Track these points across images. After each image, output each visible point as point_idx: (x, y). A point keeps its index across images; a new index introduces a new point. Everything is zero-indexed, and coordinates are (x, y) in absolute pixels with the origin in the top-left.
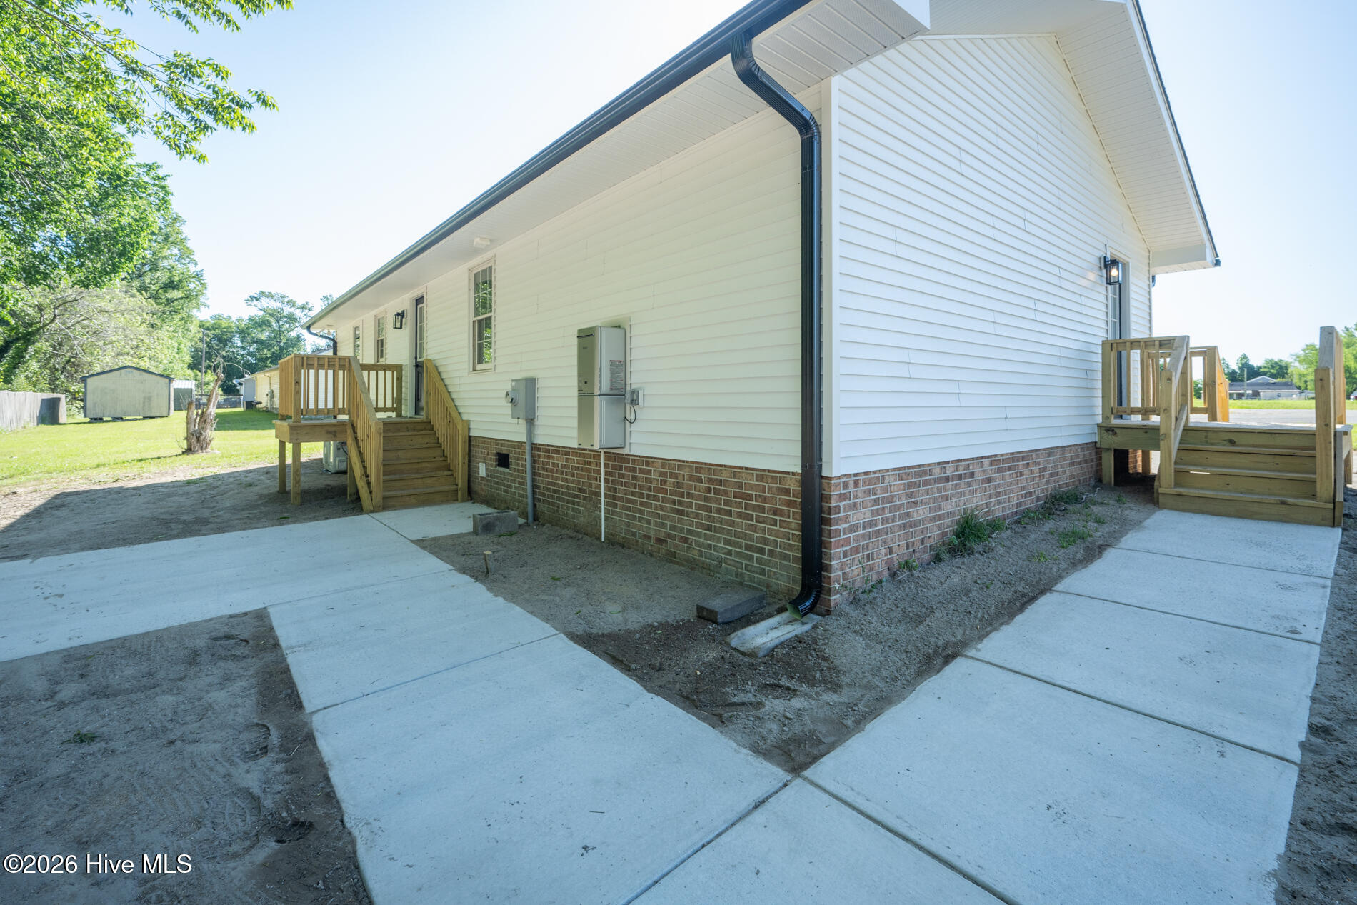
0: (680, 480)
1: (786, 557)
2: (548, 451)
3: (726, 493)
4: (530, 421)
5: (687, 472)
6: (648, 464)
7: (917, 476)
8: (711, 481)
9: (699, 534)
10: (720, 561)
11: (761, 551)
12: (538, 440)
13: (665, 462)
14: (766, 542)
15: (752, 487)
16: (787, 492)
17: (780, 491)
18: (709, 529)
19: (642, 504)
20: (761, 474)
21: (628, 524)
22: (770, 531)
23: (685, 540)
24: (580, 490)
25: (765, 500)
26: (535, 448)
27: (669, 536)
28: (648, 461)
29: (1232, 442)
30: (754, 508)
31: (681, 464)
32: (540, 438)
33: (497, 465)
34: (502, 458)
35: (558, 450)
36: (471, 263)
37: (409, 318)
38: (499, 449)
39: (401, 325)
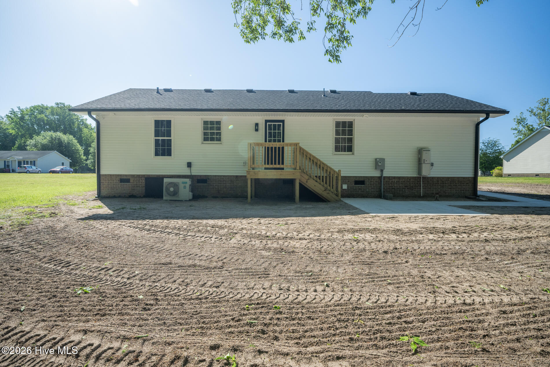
0: (443, 181)
1: (469, 190)
3: (455, 182)
4: (382, 171)
5: (445, 179)
8: (452, 180)
11: (464, 190)
12: (384, 175)
13: (438, 178)
15: (462, 180)
16: (470, 180)
17: (468, 180)
18: (451, 189)
20: (464, 178)
22: (466, 187)
24: (406, 187)
25: (464, 182)
26: (384, 178)
28: (433, 178)
30: (462, 184)
31: (443, 178)
32: (385, 174)
33: (355, 184)
34: (360, 181)
35: (394, 178)
36: (335, 117)
37: (262, 127)
38: (357, 179)
39: (257, 130)
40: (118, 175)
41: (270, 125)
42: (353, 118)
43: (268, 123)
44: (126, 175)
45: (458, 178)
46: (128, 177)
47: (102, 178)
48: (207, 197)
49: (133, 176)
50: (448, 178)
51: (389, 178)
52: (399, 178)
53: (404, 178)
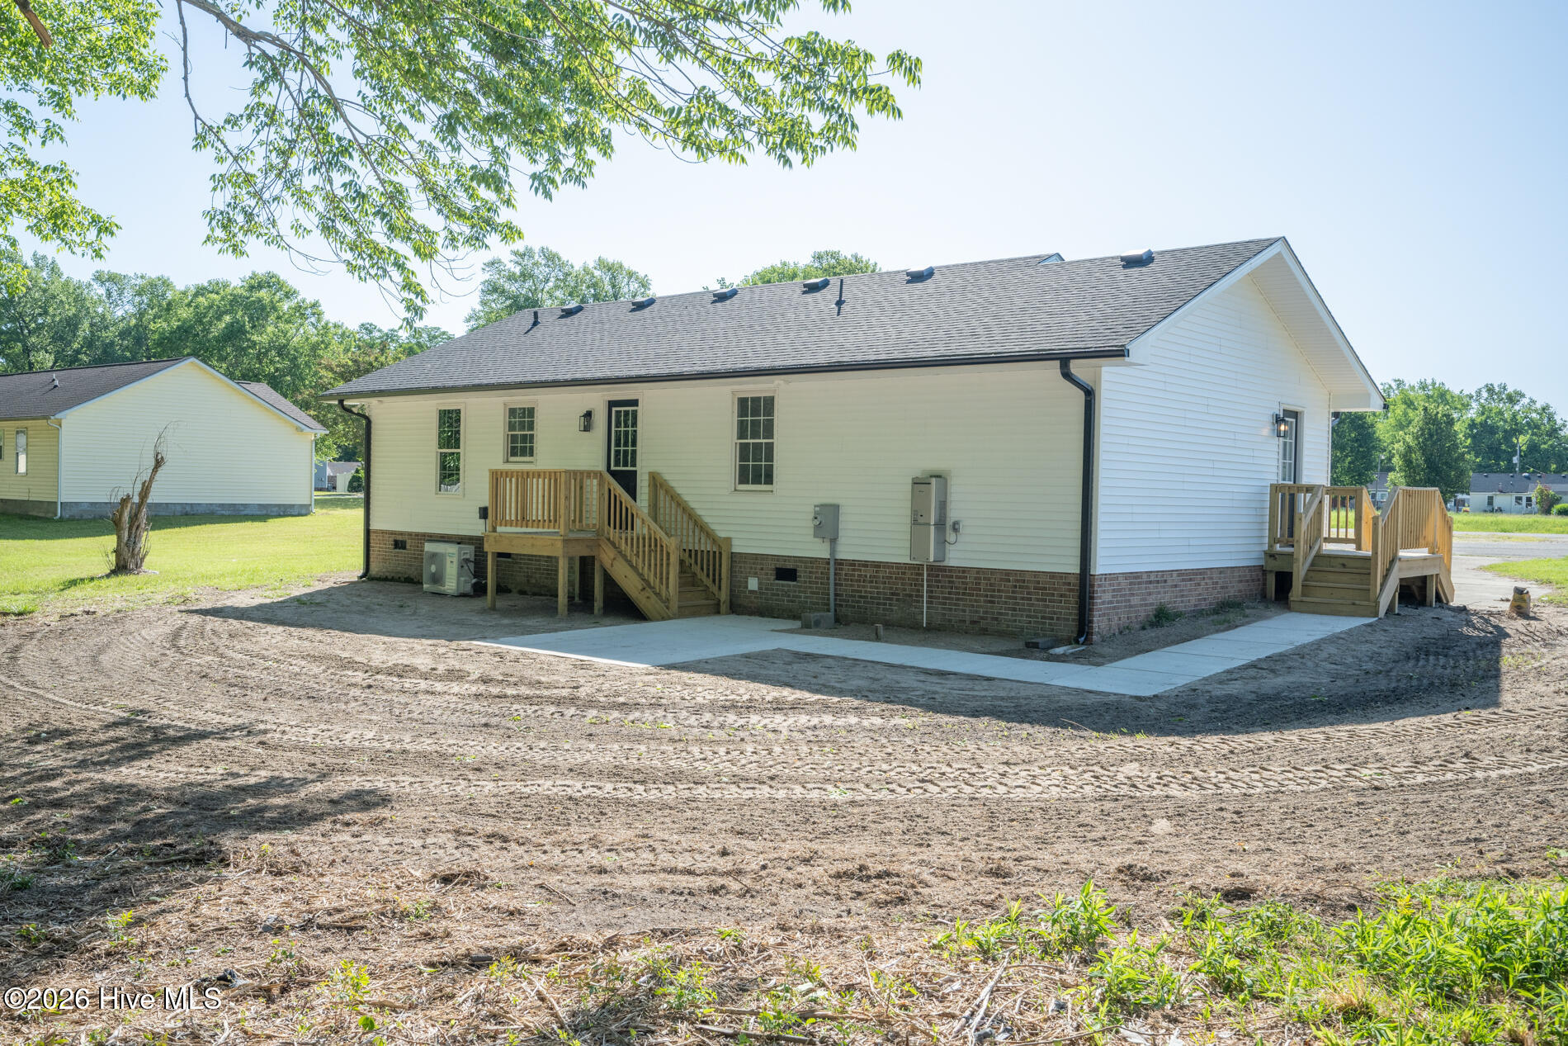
0: (992, 581)
1: (1068, 620)
2: (851, 565)
3: (1027, 587)
4: (834, 541)
5: (997, 576)
6: (964, 572)
7: (1134, 578)
8: (1018, 581)
9: (1007, 614)
10: (1022, 628)
11: (1052, 619)
12: (840, 556)
13: (979, 570)
14: (1055, 613)
15: (1046, 583)
16: (1069, 584)
17: (1065, 584)
18: (1015, 610)
19: (958, 599)
20: (1053, 575)
21: (944, 615)
22: (1058, 607)
23: (996, 619)
24: (892, 594)
25: (1055, 589)
26: (839, 563)
27: (982, 618)
28: (964, 570)
29: (1344, 565)
30: (1048, 595)
31: (993, 571)
32: (842, 555)
33: (778, 578)
34: (786, 572)
35: (865, 564)
36: (736, 387)
37: (600, 420)
38: (780, 565)
39: (587, 428)
40: (392, 533)
41: (618, 413)
42: (771, 386)
43: (614, 409)
44: (401, 533)
45: (1036, 574)
46: (405, 538)
47: (373, 536)
48: (509, 591)
49: (410, 534)
50: (1008, 573)
51: (853, 563)
52: (877, 565)
53: (889, 567)
